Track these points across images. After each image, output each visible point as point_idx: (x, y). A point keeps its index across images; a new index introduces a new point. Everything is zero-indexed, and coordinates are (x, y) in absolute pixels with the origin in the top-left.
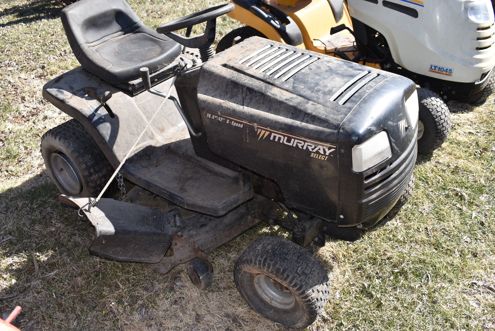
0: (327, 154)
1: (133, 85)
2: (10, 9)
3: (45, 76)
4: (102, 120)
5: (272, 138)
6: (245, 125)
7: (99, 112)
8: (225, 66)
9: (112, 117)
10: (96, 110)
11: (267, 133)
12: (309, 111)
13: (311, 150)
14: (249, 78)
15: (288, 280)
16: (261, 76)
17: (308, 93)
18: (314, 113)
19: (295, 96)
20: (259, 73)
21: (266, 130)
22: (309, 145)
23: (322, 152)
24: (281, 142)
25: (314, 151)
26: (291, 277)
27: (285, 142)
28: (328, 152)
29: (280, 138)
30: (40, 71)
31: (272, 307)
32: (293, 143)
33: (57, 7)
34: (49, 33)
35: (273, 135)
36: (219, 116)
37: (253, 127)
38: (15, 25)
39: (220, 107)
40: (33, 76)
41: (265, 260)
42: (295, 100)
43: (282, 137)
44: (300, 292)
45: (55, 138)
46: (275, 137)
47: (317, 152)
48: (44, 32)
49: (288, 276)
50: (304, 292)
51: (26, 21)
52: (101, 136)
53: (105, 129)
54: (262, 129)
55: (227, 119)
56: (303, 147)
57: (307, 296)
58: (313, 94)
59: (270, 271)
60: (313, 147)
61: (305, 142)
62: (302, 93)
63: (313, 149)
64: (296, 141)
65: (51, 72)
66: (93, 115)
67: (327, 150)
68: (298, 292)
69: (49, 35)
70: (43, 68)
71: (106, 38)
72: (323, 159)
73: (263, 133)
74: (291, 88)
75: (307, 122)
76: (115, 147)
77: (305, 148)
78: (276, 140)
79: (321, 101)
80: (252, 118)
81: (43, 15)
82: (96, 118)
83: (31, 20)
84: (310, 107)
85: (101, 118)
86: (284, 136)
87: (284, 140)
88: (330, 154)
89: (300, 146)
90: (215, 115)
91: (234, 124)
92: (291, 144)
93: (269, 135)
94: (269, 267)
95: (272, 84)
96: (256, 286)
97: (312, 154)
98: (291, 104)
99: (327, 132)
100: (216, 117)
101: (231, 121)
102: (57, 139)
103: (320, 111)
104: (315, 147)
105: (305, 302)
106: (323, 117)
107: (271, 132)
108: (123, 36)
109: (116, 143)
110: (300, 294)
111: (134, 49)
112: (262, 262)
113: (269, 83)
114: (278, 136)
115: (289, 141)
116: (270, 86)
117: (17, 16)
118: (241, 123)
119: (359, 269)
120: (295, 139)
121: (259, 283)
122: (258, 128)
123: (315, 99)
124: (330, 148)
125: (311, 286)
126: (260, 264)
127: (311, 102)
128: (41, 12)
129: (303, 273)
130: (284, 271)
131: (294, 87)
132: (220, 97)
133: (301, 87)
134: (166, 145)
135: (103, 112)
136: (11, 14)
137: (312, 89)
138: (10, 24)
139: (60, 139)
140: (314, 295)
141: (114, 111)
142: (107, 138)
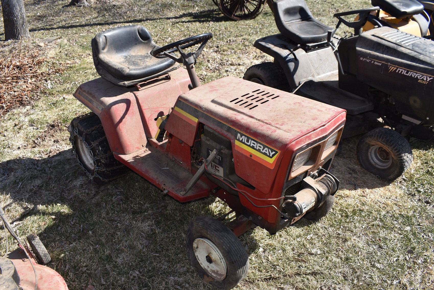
0: (428, 80)
1: (309, 46)
2: (187, 14)
3: (219, 52)
4: (291, 60)
5: (397, 71)
6: (383, 64)
7: (290, 56)
8: (373, 35)
9: (296, 60)
10: (288, 55)
11: (395, 68)
12: (421, 59)
13: (419, 78)
14: (387, 42)
15: (393, 146)
16: (394, 42)
17: (421, 51)
18: (424, 60)
19: (413, 52)
20: (393, 41)
21: (395, 67)
22: (418, 75)
23: (425, 79)
24: (402, 73)
25: (421, 79)
26: (394, 145)
27: (405, 74)
28: (429, 79)
29: (402, 71)
30: (216, 49)
31: (375, 168)
32: (409, 74)
33: (217, 16)
34: (217, 29)
35: (398, 69)
36: (368, 59)
37: (387, 65)
38: (193, 23)
39: (369, 54)
40: (211, 51)
41: (381, 135)
42: (413, 54)
43: (404, 71)
44: (398, 153)
45: (258, 69)
46: (399, 70)
47: (423, 80)
48: (213, 29)
49: (393, 144)
50: (400, 154)
51: (200, 22)
52: (288, 68)
53: (292, 65)
54: (392, 66)
55: (372, 60)
56: (415, 76)
57: (402, 157)
58: (423, 52)
59: (383, 141)
60: (421, 76)
61: (416, 73)
62: (417, 51)
63: (420, 78)
64: (412, 73)
65: (223, 50)
66: (287, 57)
67: (428, 78)
68: (397, 154)
69: (217, 31)
70: (218, 47)
71: (292, 21)
72: (425, 83)
73: (392, 68)
74: (411, 48)
75: (419, 64)
76: (295, 76)
77: (416, 77)
78: (400, 72)
79: (428, 55)
80: (388, 60)
81: (210, 19)
82: (288, 59)
83: (203, 21)
84: (422, 57)
85: (290, 59)
86: (405, 70)
87: (404, 72)
88: (430, 80)
89: (413, 76)
90: (365, 58)
91: (376, 63)
92: (408, 75)
93: (396, 70)
94: (383, 138)
95: (401, 46)
96: (369, 154)
97: (419, 80)
98: (411, 55)
99: (430, 69)
100: (366, 59)
101: (375, 61)
102: (260, 70)
103: (428, 59)
104: (422, 77)
105: (399, 160)
106: (429, 62)
107: (398, 68)
108: (301, 22)
109: (296, 74)
110: (398, 155)
111: (309, 29)
112: (379, 136)
113: (399, 45)
114: (401, 70)
115: (407, 73)
116: (399, 47)
117: (193, 18)
118: (380, 63)
119: (426, 163)
120: (411, 72)
121: (371, 153)
122: (390, 66)
123: (424, 54)
124: (430, 77)
125: (405, 153)
126: (377, 137)
127: (422, 55)
128: (208, 18)
129: (401, 145)
130: (391, 141)
131: (412, 48)
132: (369, 50)
133: (417, 49)
134: (321, 82)
135: (291, 56)
136: (189, 16)
137: (423, 50)
138: (189, 22)
139: (261, 70)
140: (405, 157)
141: (297, 57)
142: (292, 70)
